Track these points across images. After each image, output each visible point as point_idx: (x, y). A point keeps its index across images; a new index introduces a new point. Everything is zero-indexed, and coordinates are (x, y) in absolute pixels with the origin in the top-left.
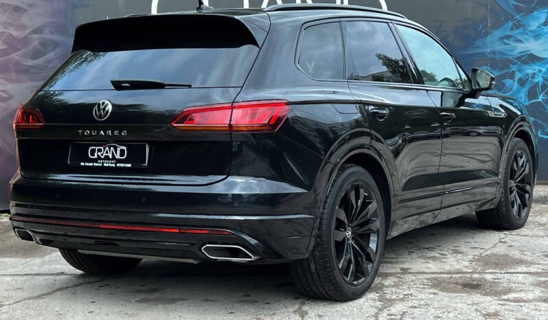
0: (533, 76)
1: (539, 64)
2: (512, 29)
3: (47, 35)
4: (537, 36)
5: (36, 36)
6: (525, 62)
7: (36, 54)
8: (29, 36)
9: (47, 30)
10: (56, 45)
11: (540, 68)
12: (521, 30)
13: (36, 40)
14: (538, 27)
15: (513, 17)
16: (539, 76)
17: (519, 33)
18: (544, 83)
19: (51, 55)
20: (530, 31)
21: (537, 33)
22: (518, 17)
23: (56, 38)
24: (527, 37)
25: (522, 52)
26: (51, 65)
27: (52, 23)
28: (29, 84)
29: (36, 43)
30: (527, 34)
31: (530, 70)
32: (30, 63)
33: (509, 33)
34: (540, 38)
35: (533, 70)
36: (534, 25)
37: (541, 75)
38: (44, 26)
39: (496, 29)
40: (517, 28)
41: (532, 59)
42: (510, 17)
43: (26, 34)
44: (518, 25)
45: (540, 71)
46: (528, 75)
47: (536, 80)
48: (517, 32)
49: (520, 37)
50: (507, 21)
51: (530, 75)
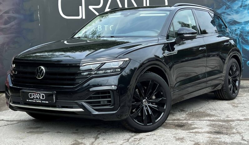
0: (236, 30)
1: (238, 25)
2: (226, 9)
3: (11, 14)
4: (237, 12)
5: (6, 15)
6: (232, 24)
7: (6, 23)
8: (3, 15)
9: (11, 12)
10: (15, 18)
11: (239, 27)
12: (230, 9)
13: (6, 16)
14: (238, 8)
15: (226, 3)
16: (238, 30)
17: (229, 11)
18: (240, 34)
19: (13, 23)
20: (234, 10)
21: (237, 11)
22: (228, 3)
23: (15, 15)
24: (232, 12)
25: (230, 20)
26: (13, 27)
27: (13, 8)
28: (3, 36)
29: (6, 18)
30: (232, 11)
31: (234, 28)
32: (3, 26)
33: (224, 11)
34: (238, 13)
35: (236, 28)
36: (236, 7)
37: (239, 30)
38: (10, 10)
39: (218, 9)
40: (228, 9)
41: (235, 23)
42: (224, 4)
43: (1, 14)
44: (228, 8)
45: (239, 28)
46: (233, 30)
47: (237, 32)
48: (228, 10)
49: (229, 13)
50: (223, 6)
51: (234, 30)
